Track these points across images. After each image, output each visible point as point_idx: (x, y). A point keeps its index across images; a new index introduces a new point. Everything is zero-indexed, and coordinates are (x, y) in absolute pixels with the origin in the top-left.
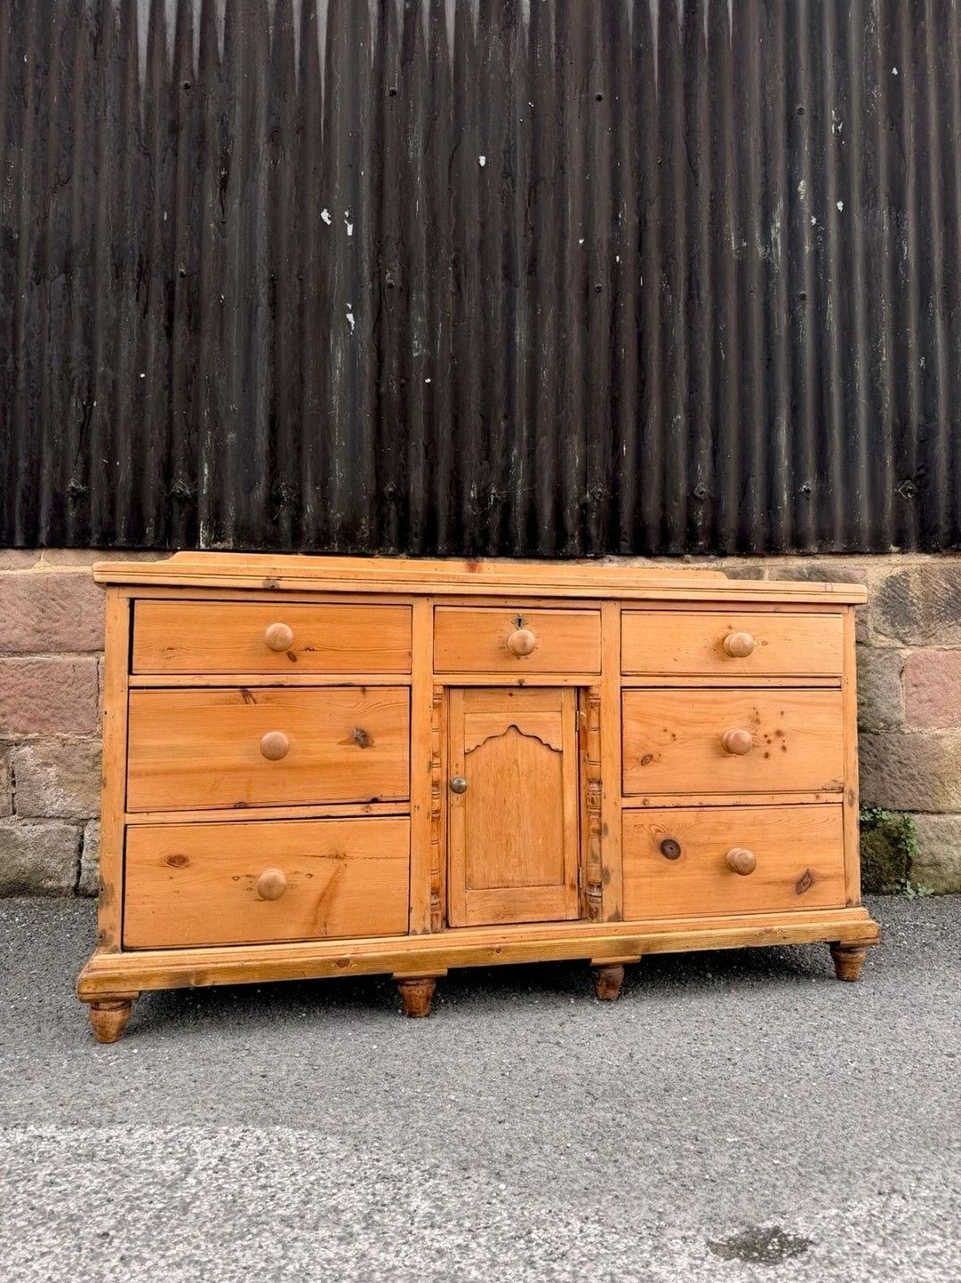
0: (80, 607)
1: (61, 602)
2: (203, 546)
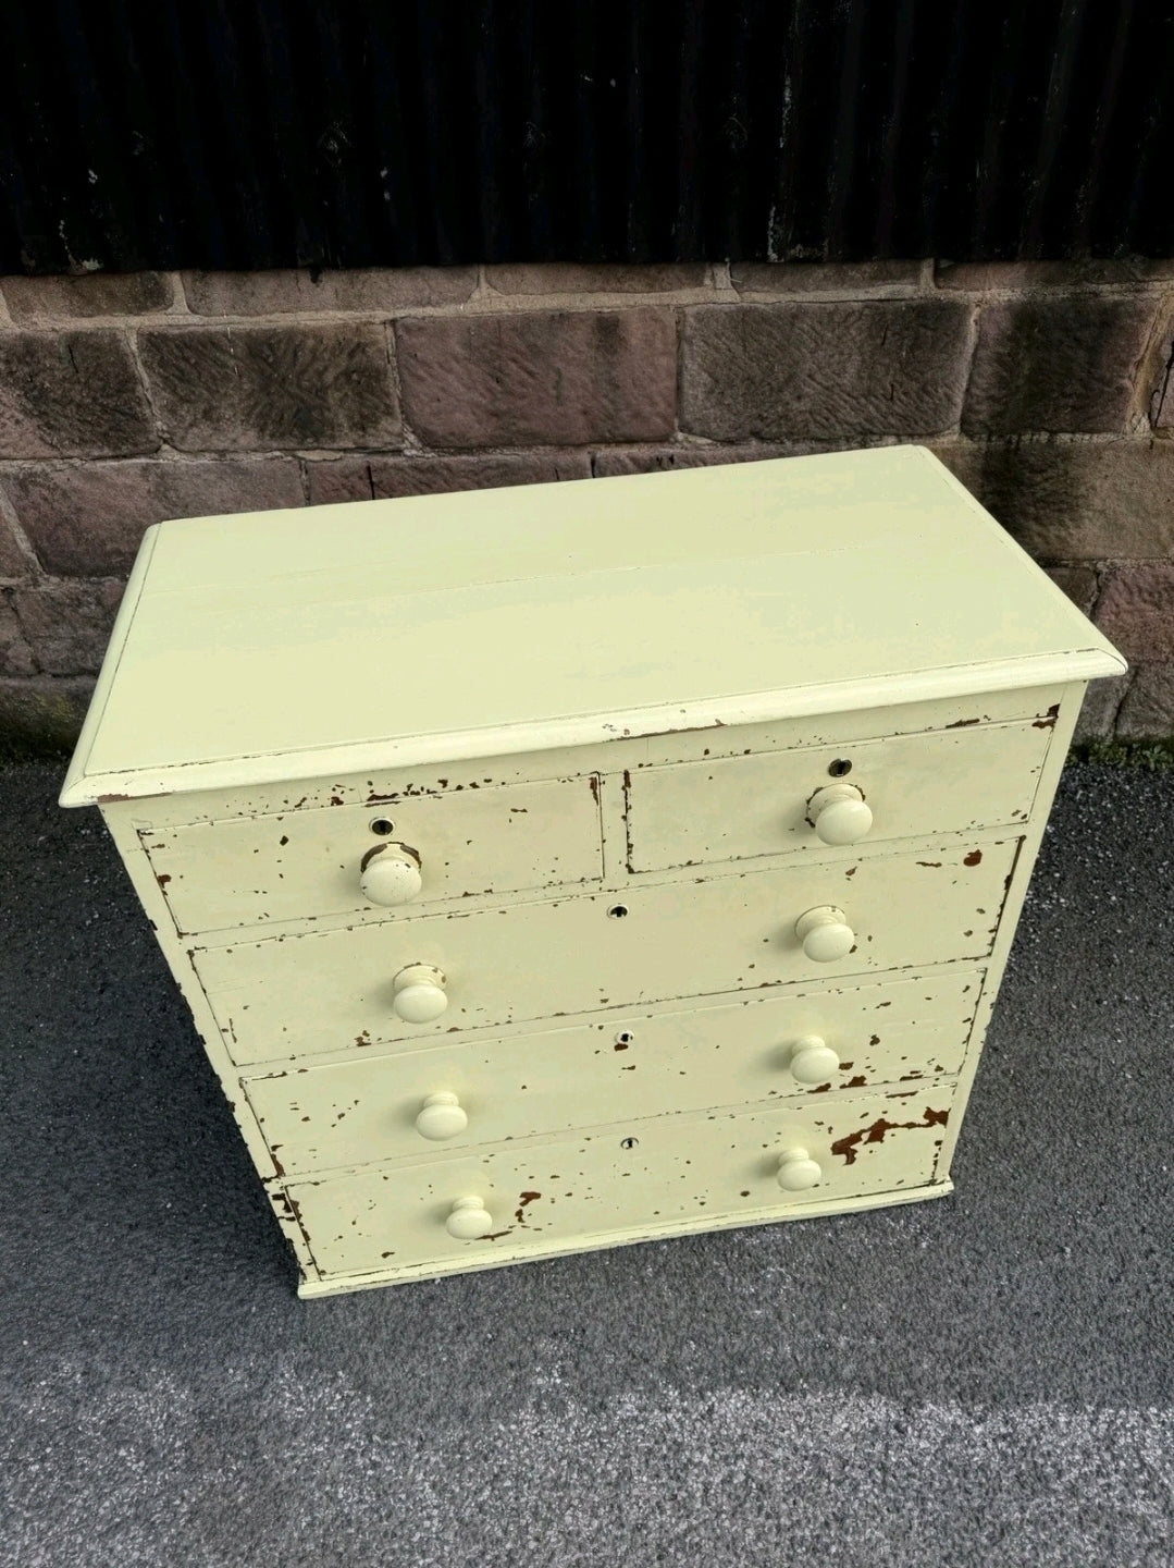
0: (559, 373)
1: (526, 363)
2: (773, 256)
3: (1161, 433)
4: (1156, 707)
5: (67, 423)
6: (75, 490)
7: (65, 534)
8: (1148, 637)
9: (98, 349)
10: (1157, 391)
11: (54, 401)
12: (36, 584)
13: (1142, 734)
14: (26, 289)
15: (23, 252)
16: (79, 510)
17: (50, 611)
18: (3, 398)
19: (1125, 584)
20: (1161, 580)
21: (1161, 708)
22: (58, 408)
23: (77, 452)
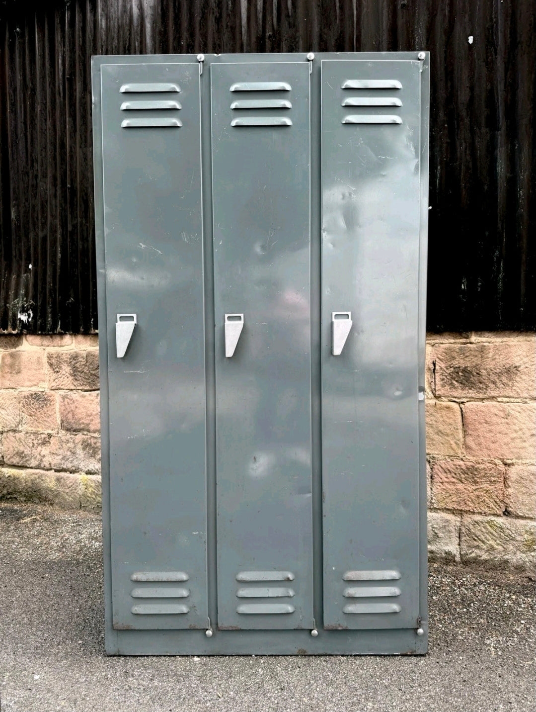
3: (440, 399)
4: (476, 538)
5: (80, 378)
6: (77, 400)
7: (70, 416)
8: (460, 497)
9: (94, 356)
10: (432, 382)
11: (79, 371)
12: (58, 433)
13: (473, 555)
14: (80, 338)
15: (81, 327)
16: (76, 407)
17: (59, 444)
18: (66, 369)
19: (442, 467)
20: (459, 467)
21: (479, 539)
22: (79, 374)
23: (80, 388)
